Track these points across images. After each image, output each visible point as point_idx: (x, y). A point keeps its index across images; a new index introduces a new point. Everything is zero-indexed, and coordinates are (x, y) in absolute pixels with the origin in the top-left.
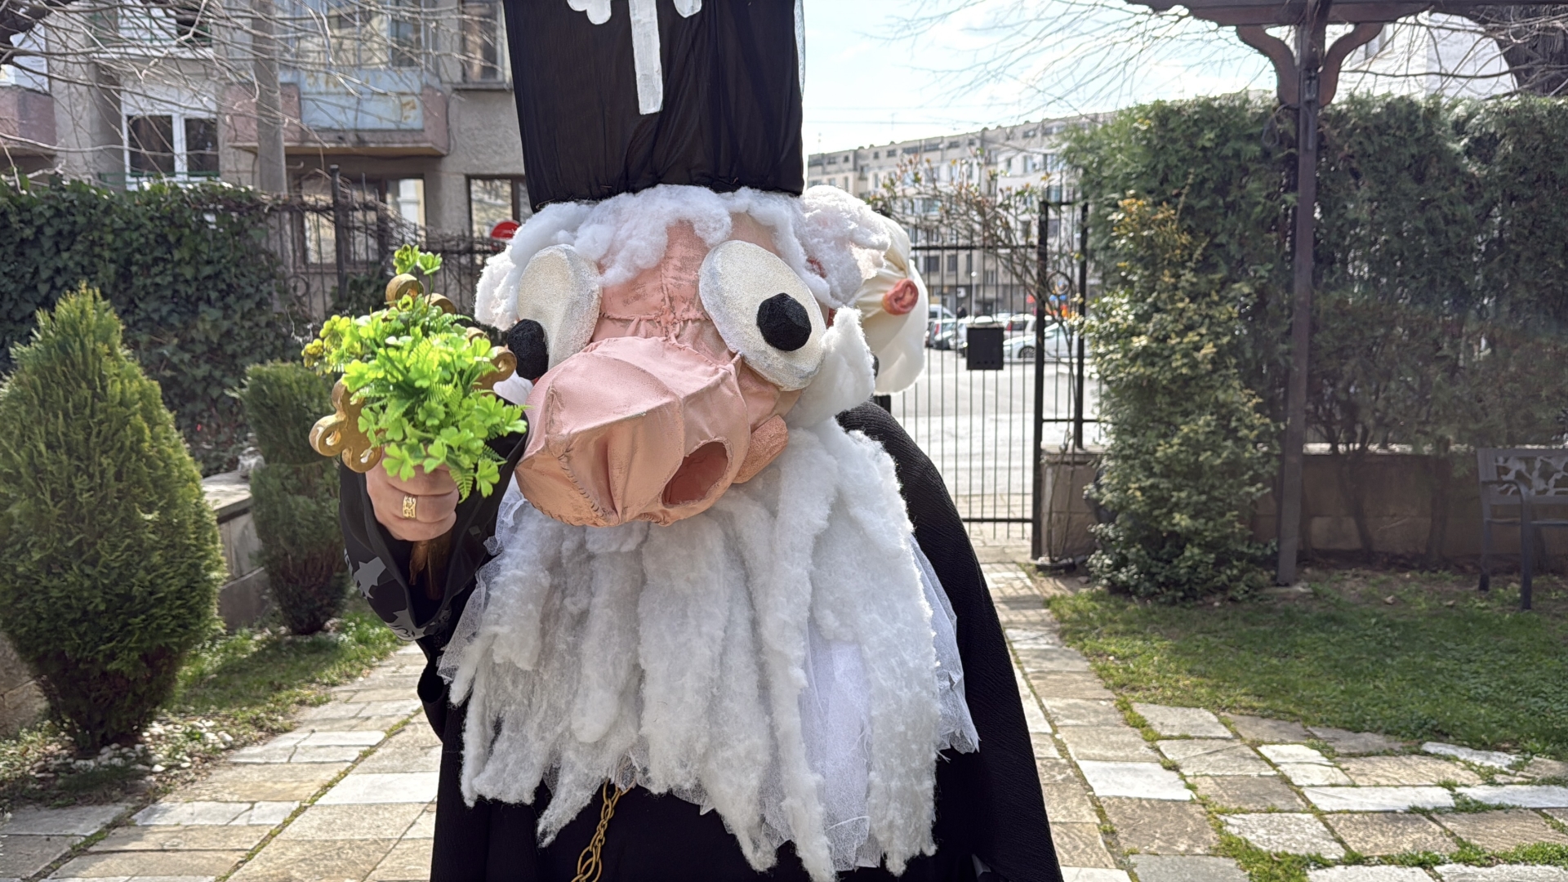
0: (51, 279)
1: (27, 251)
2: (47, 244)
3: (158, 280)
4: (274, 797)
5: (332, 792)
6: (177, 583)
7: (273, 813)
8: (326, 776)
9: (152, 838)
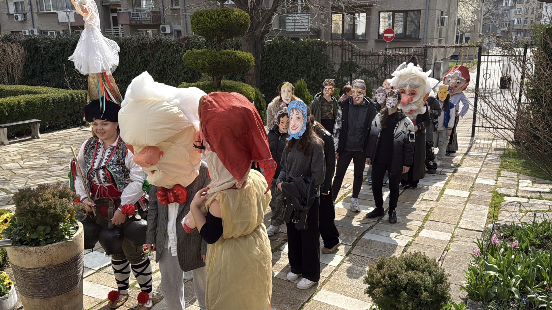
1: (277, 55)
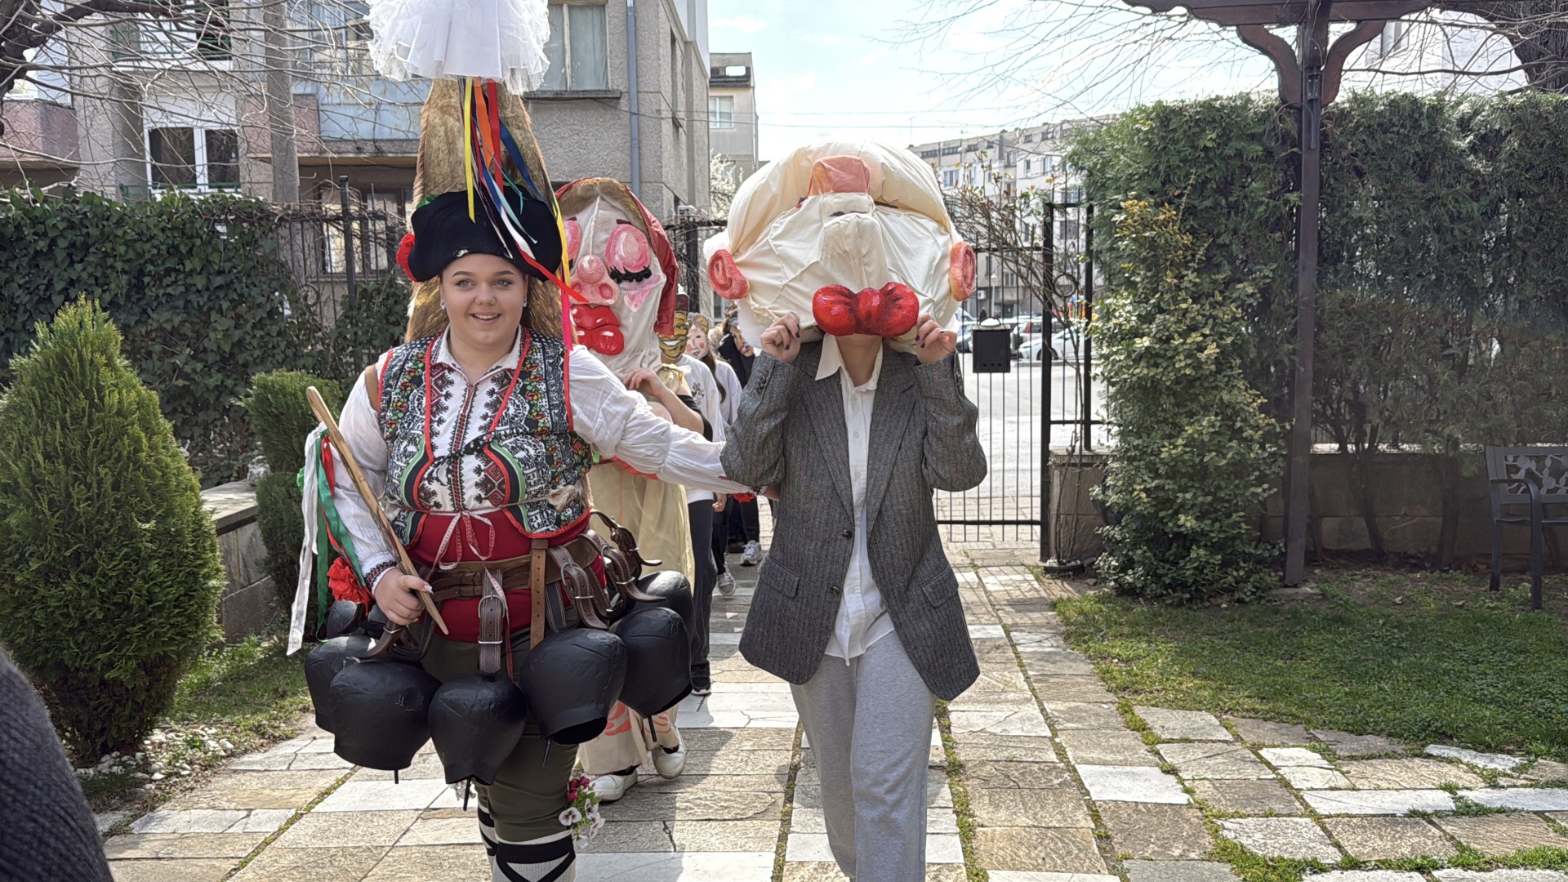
1: (42, 263)
2: (60, 255)
3: (170, 290)
4: (271, 804)
5: (329, 800)
6: (175, 591)
7: (269, 820)
8: (323, 783)
9: (147, 846)
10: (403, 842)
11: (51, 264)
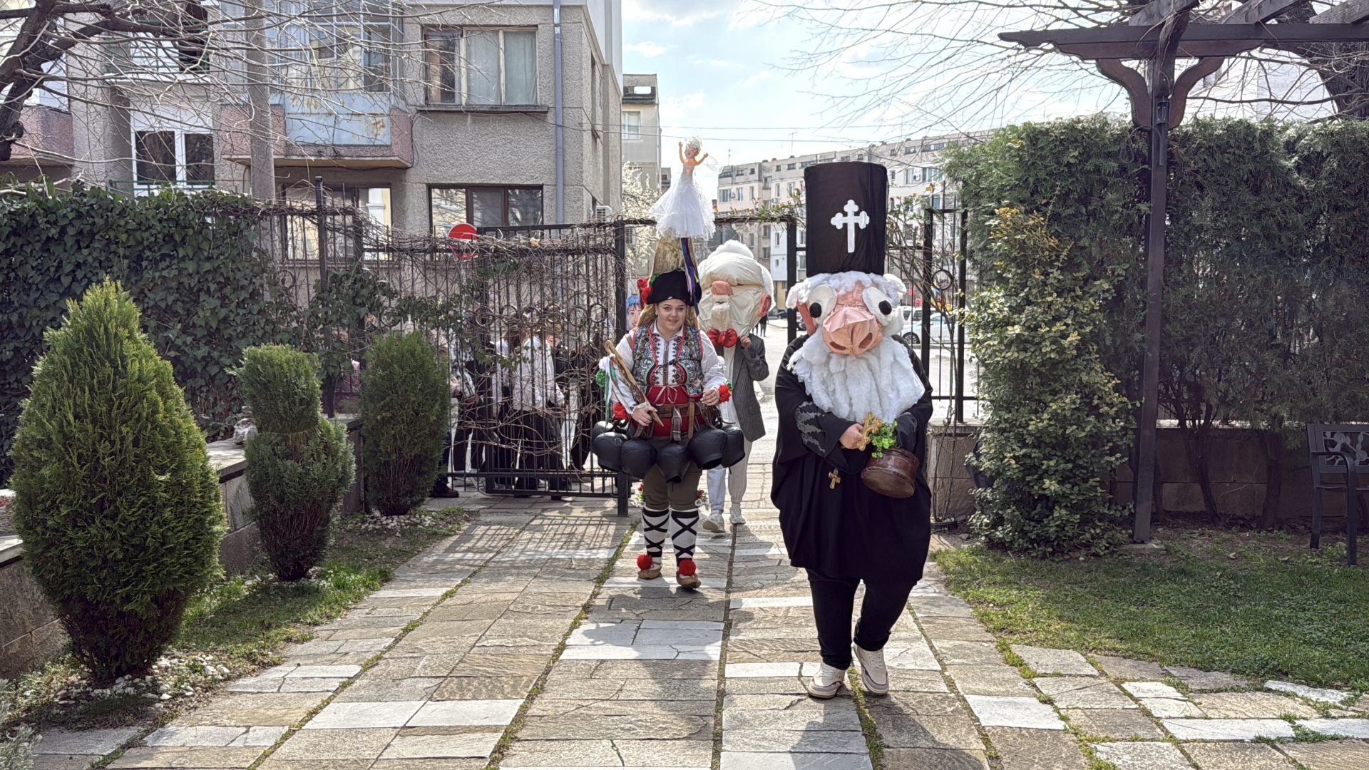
0: (74, 271)
1: (53, 248)
2: (70, 242)
3: (165, 273)
4: (267, 722)
5: (316, 718)
6: (185, 536)
7: (266, 736)
8: (311, 703)
9: (161, 757)
10: (385, 756)
11: (61, 249)
